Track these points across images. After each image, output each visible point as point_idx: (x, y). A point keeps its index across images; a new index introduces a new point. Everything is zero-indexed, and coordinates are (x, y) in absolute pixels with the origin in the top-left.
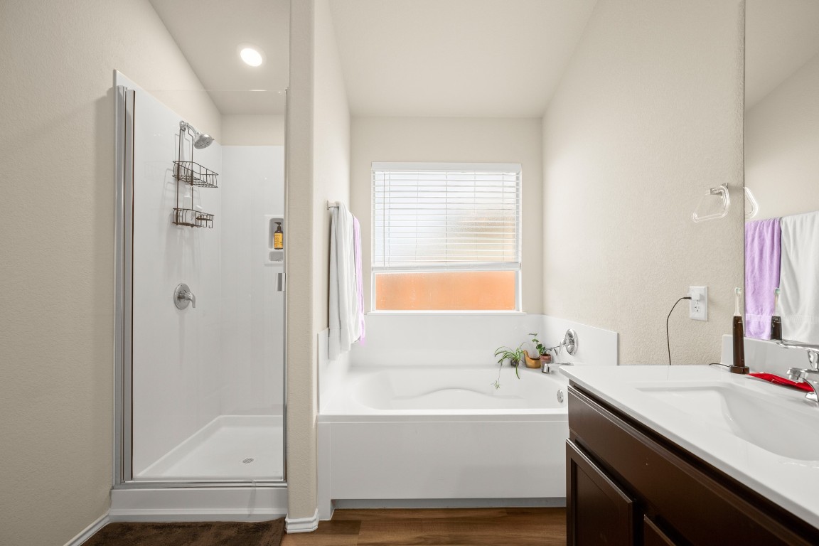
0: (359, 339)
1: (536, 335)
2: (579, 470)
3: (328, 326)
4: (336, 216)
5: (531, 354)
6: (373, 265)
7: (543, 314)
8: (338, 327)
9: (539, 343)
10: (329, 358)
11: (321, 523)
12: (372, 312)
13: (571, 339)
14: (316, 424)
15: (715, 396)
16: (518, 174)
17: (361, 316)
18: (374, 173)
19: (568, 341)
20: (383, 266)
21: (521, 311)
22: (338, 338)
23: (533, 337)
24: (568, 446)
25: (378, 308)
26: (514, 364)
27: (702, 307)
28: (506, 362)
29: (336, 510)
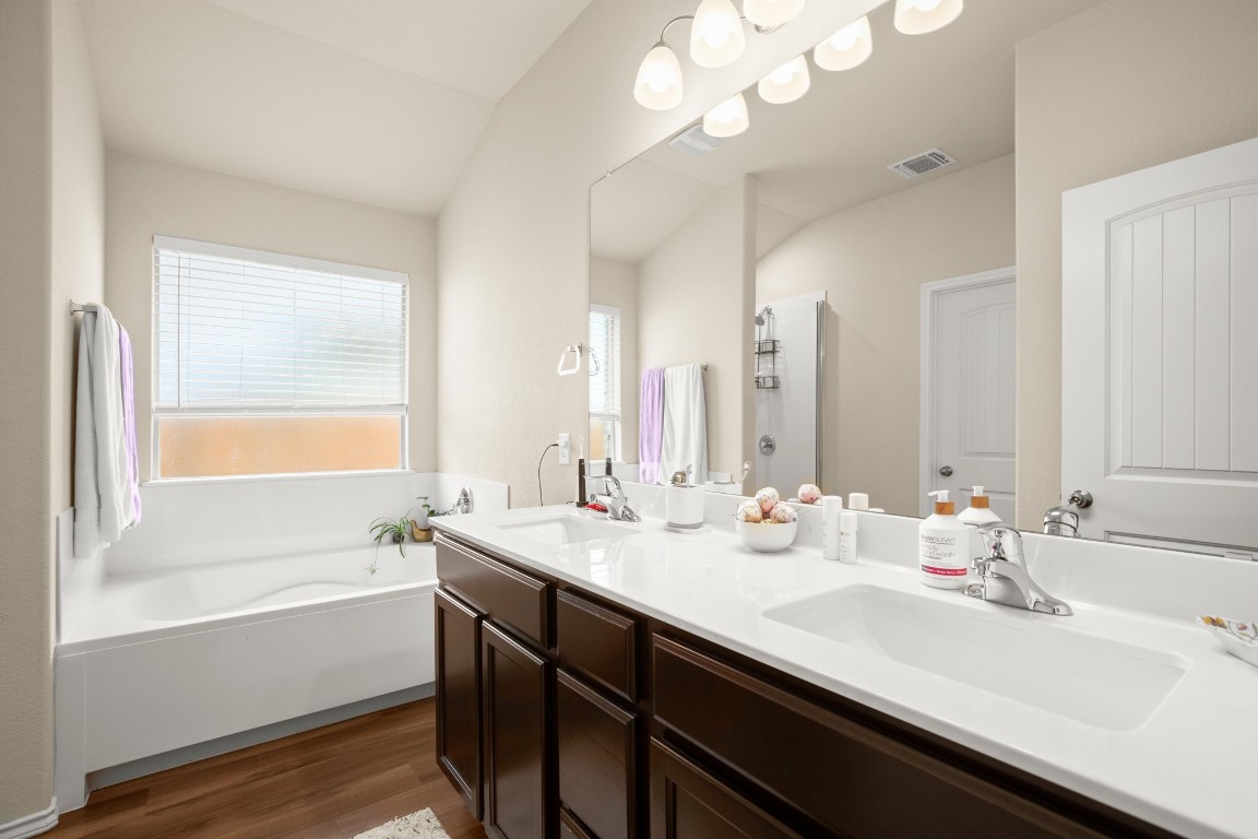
0: (131, 525)
1: (426, 498)
2: (446, 615)
3: (73, 503)
4: (89, 326)
5: (421, 525)
6: (154, 405)
7: (437, 471)
8: (95, 504)
9: (431, 509)
10: (74, 556)
11: (62, 818)
12: (152, 482)
13: (466, 499)
14: (55, 660)
15: (559, 527)
16: (404, 286)
17: (135, 488)
18: (157, 252)
19: (462, 501)
20: (176, 405)
21: (408, 469)
22: (95, 523)
23: (423, 502)
24: (436, 595)
25: (163, 475)
26: (398, 539)
27: (566, 451)
28: (387, 537)
29: (92, 793)
